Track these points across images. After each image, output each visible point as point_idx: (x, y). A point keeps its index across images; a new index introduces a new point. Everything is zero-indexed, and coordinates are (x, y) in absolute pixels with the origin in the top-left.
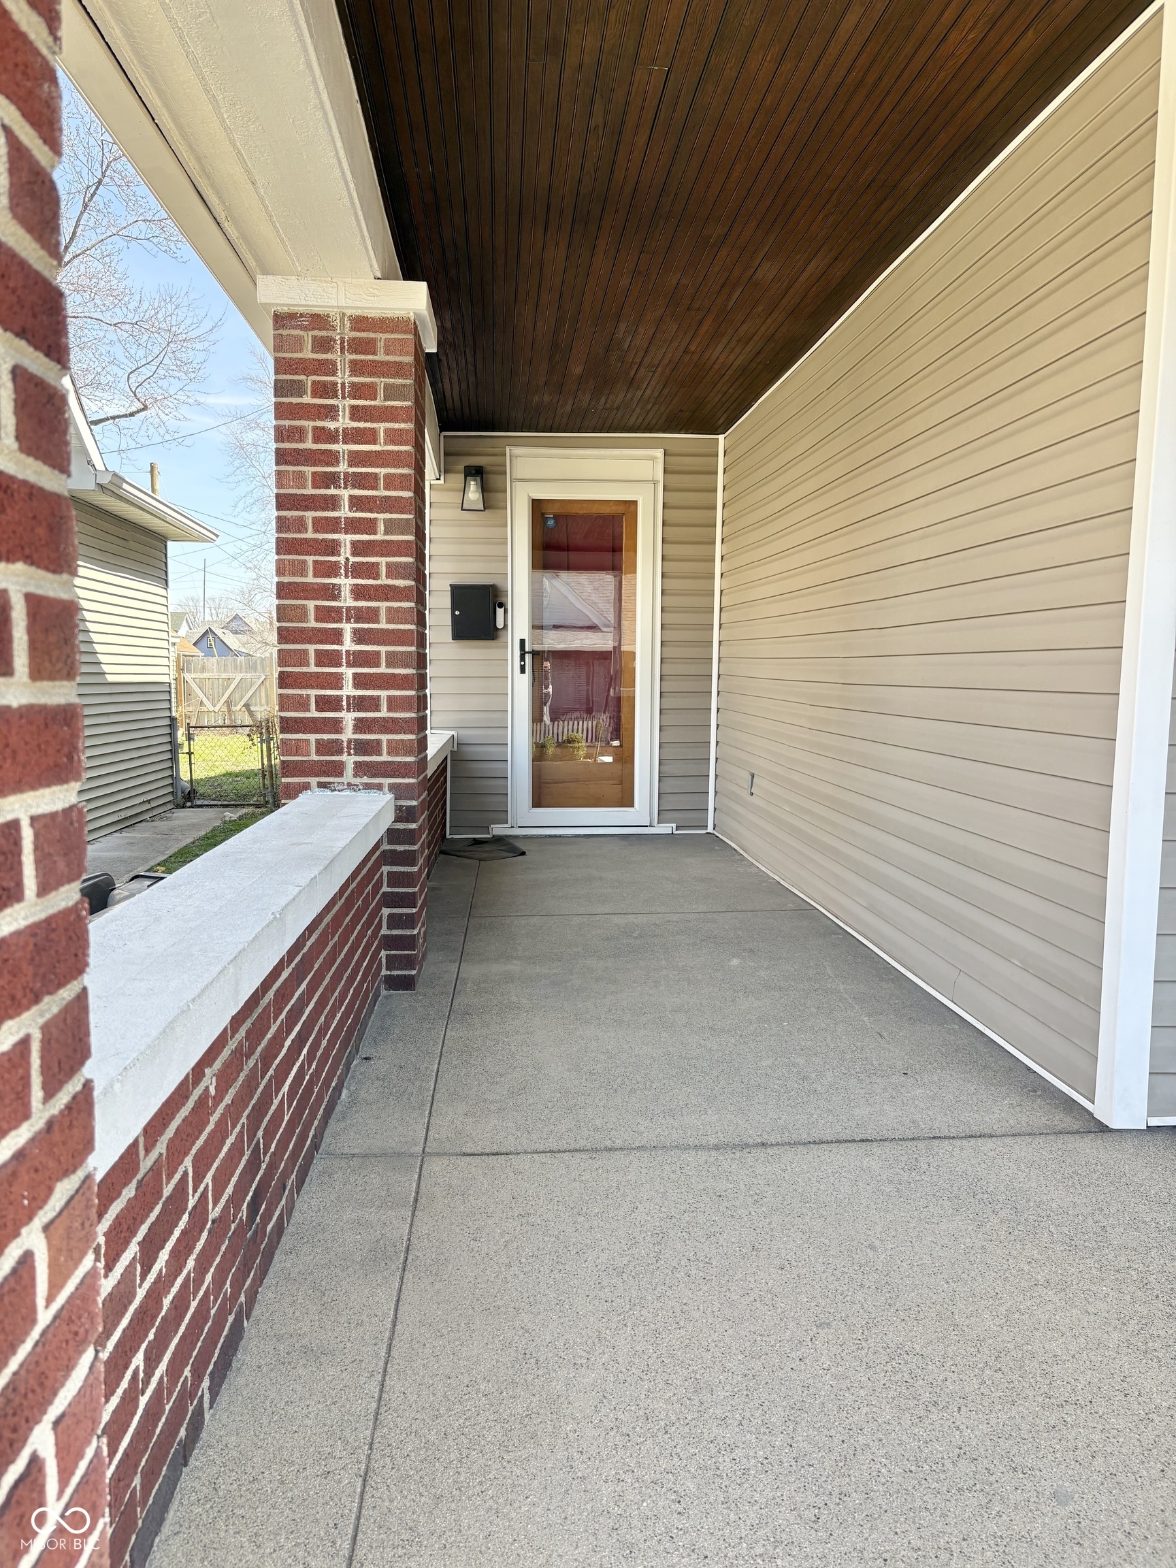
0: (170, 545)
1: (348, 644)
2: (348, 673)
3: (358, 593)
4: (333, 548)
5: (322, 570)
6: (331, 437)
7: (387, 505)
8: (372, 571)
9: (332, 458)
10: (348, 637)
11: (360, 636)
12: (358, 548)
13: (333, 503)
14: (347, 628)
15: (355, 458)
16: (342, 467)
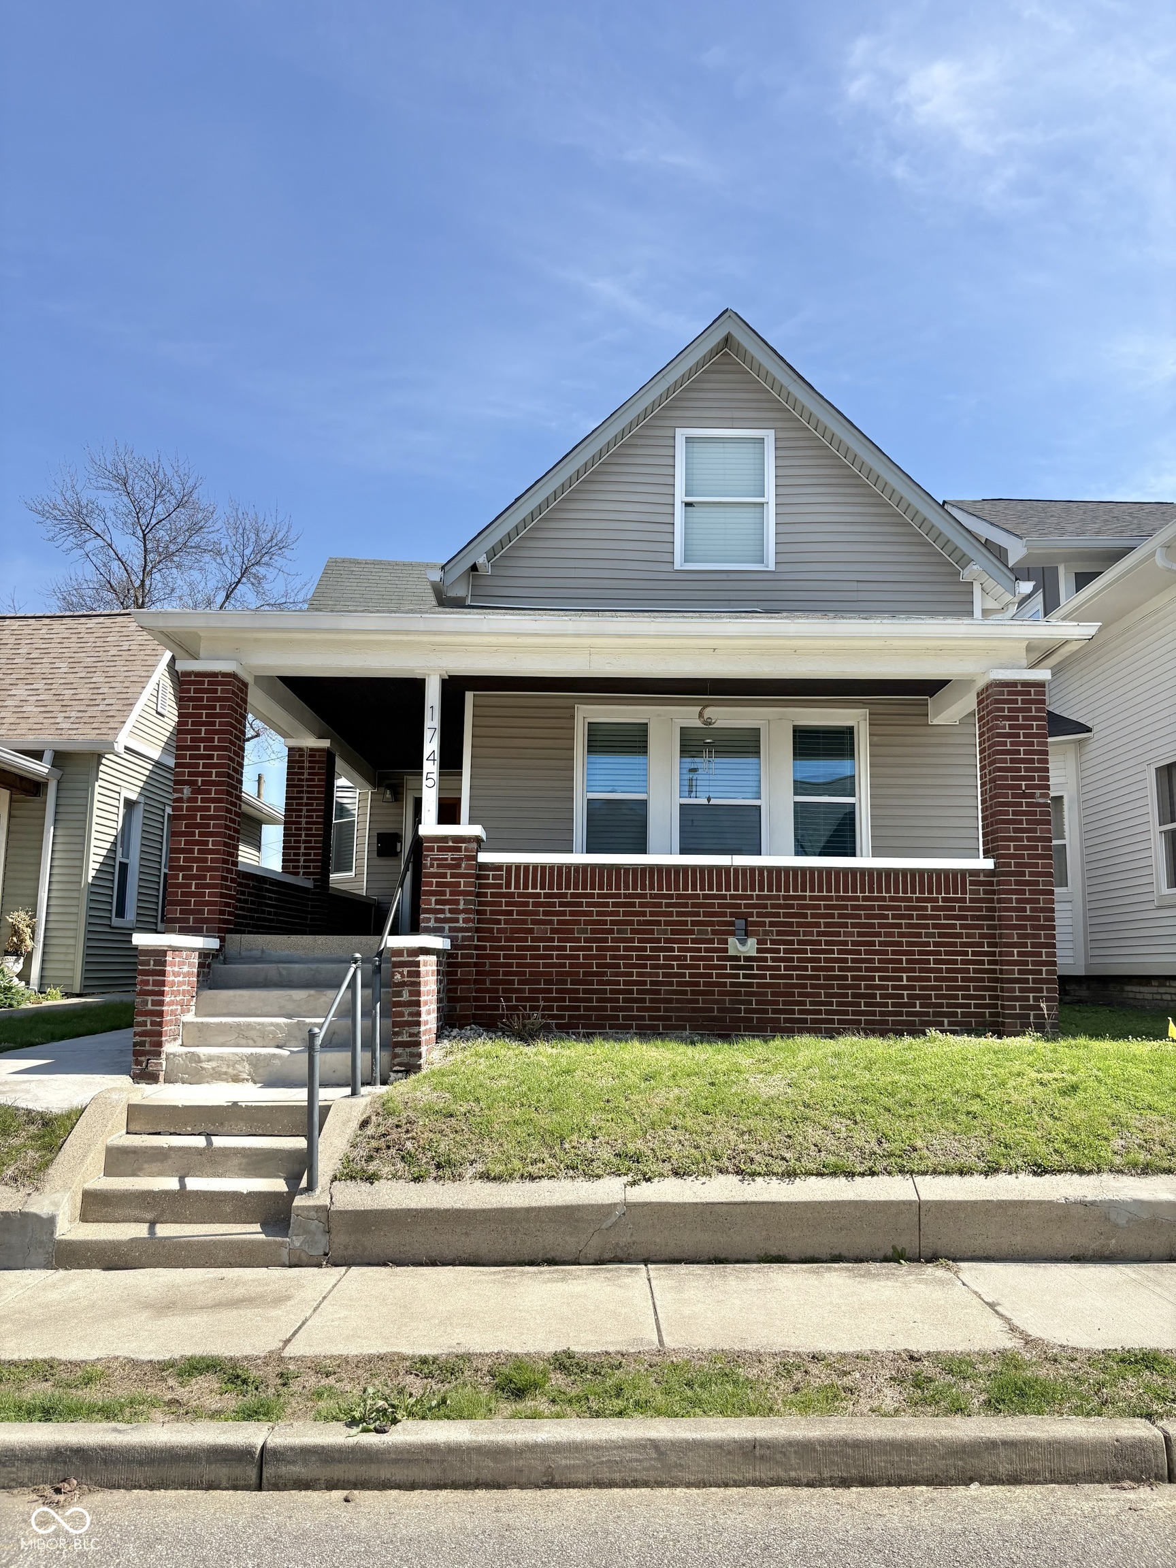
0: (263, 826)
1: (303, 838)
2: (303, 846)
3: (307, 823)
4: (301, 811)
5: (297, 817)
6: (302, 780)
7: (316, 798)
8: (311, 817)
9: (302, 786)
10: (303, 835)
11: (307, 835)
12: (308, 811)
13: (302, 798)
14: (303, 833)
15: (308, 786)
16: (305, 788)
